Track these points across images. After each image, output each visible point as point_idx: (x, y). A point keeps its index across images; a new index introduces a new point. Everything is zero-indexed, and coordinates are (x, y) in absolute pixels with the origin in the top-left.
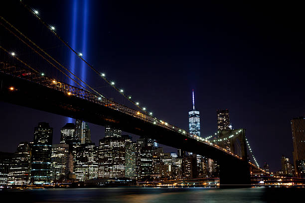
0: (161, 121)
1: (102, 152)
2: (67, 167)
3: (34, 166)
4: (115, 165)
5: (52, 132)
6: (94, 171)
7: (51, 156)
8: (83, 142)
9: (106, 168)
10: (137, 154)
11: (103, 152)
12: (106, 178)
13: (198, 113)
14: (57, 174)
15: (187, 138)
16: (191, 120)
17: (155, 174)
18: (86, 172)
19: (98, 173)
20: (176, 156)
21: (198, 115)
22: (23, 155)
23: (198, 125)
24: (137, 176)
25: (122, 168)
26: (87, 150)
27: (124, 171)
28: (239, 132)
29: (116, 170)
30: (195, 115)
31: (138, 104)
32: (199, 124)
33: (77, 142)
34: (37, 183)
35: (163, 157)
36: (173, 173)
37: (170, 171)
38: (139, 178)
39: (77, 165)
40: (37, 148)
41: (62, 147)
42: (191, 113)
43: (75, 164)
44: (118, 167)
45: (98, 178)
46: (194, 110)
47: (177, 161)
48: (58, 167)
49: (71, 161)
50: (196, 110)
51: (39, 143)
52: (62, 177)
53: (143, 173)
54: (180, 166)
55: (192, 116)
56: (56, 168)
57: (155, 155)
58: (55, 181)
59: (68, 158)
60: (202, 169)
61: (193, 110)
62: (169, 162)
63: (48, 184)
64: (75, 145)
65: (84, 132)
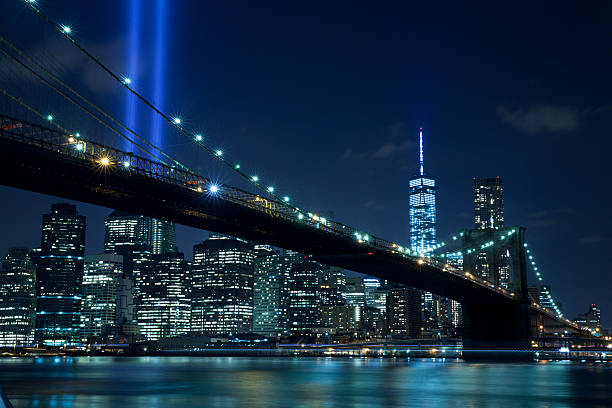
0: (310, 215)
1: (199, 273)
2: (120, 307)
3: (41, 304)
4: (229, 303)
5: (84, 227)
6: (181, 317)
7: (81, 280)
8: (157, 249)
9: (209, 310)
10: (281, 279)
11: (202, 273)
12: (208, 334)
13: (431, 183)
14: (97, 322)
15: (372, 250)
16: (415, 200)
17: (322, 325)
18: (164, 320)
19: (190, 322)
20: (377, 285)
21: (431, 188)
22: (16, 280)
23: (431, 214)
24: (280, 331)
25: (246, 310)
26: (165, 269)
27: (251, 319)
28: (510, 233)
29: (233, 316)
30: (424, 189)
31: (255, 179)
32: (433, 209)
33: (142, 248)
34: (49, 342)
35: (343, 289)
36: (365, 326)
37: (358, 319)
38: (286, 334)
39: (142, 303)
40: (48, 262)
41: (107, 262)
42: (414, 183)
43: (139, 300)
44: (235, 309)
45: (191, 334)
46: (422, 177)
47: (377, 298)
48: (99, 307)
49: (128, 293)
50: (427, 176)
51: (55, 252)
52: (107, 330)
53: (295, 323)
54: (383, 309)
55: (417, 190)
56: (94, 310)
57: (326, 283)
58: (91, 340)
59: (120, 288)
60: (435, 317)
61: (418, 176)
62: (358, 299)
63: (74, 347)
64: (138, 257)
65: (159, 227)
